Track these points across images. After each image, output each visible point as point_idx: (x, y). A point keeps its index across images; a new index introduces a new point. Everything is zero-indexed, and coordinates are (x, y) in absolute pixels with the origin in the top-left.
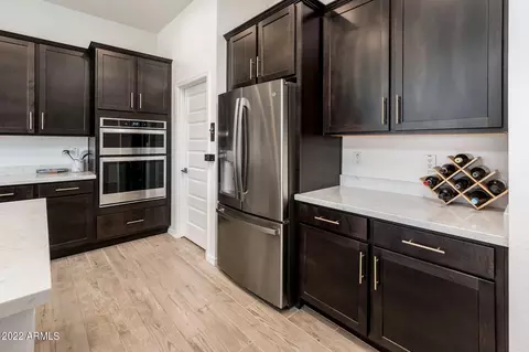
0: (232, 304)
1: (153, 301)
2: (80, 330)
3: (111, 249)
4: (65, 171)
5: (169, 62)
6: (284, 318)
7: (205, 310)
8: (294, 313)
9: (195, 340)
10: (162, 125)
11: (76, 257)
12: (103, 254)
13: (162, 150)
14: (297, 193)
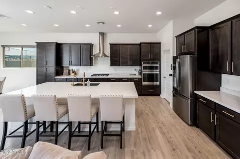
5: (160, 43)
6: (190, 128)
8: (194, 128)
10: (158, 63)
13: (158, 70)
14: (196, 90)
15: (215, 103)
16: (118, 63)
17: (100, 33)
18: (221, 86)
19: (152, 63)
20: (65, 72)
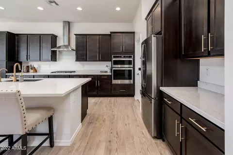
0: (137, 127)
1: (116, 116)
2: (97, 116)
3: (115, 98)
4: (106, 72)
5: (134, 33)
6: (154, 141)
7: (128, 125)
8: (159, 142)
9: (118, 132)
10: (131, 57)
11: (107, 98)
12: (113, 99)
13: (132, 66)
14: (162, 86)
15: (181, 104)
16: (85, 57)
17: (65, 22)
18: (198, 79)
19: (124, 57)
20: (24, 68)
